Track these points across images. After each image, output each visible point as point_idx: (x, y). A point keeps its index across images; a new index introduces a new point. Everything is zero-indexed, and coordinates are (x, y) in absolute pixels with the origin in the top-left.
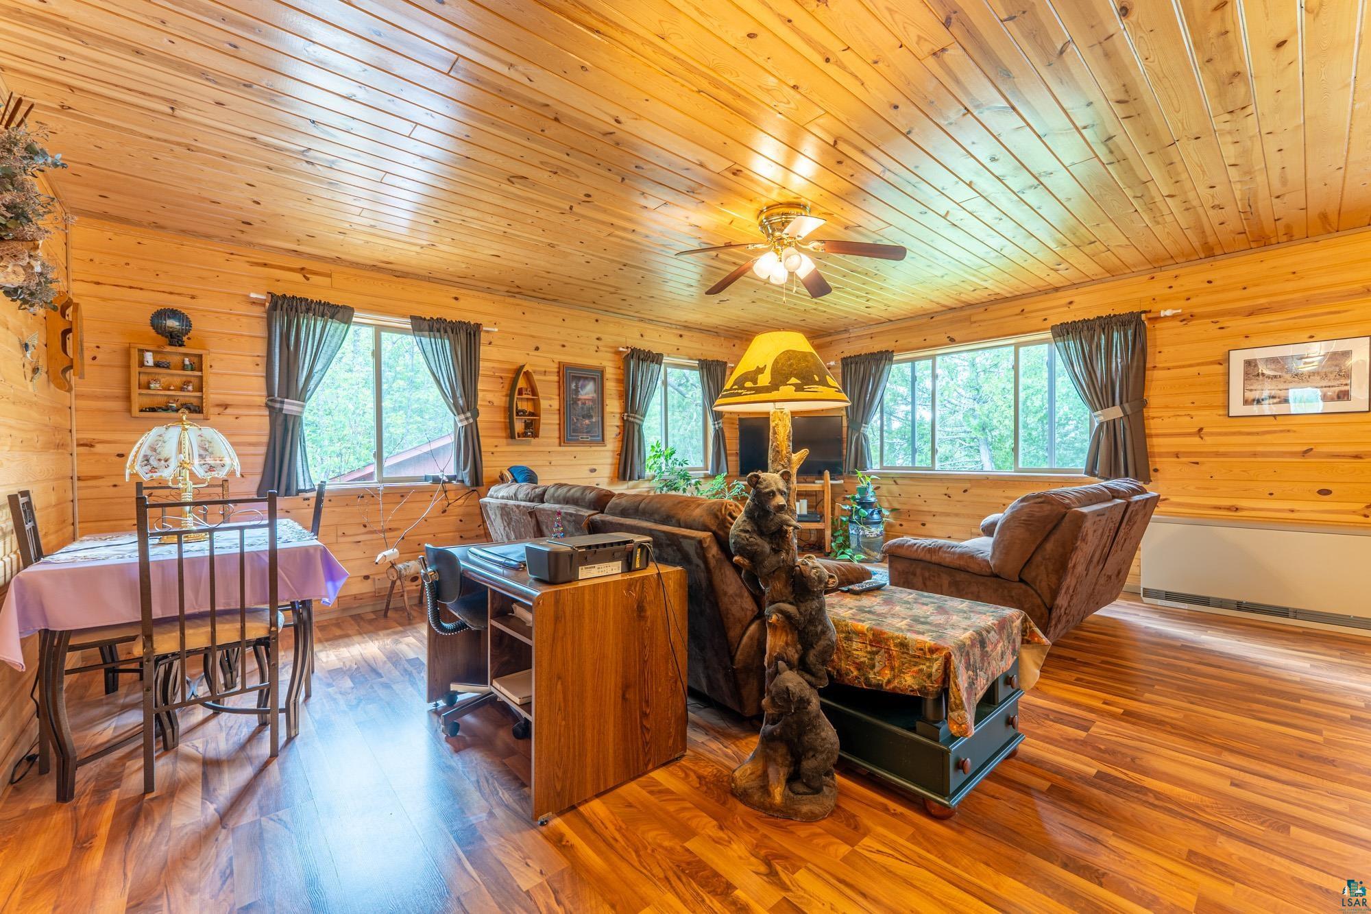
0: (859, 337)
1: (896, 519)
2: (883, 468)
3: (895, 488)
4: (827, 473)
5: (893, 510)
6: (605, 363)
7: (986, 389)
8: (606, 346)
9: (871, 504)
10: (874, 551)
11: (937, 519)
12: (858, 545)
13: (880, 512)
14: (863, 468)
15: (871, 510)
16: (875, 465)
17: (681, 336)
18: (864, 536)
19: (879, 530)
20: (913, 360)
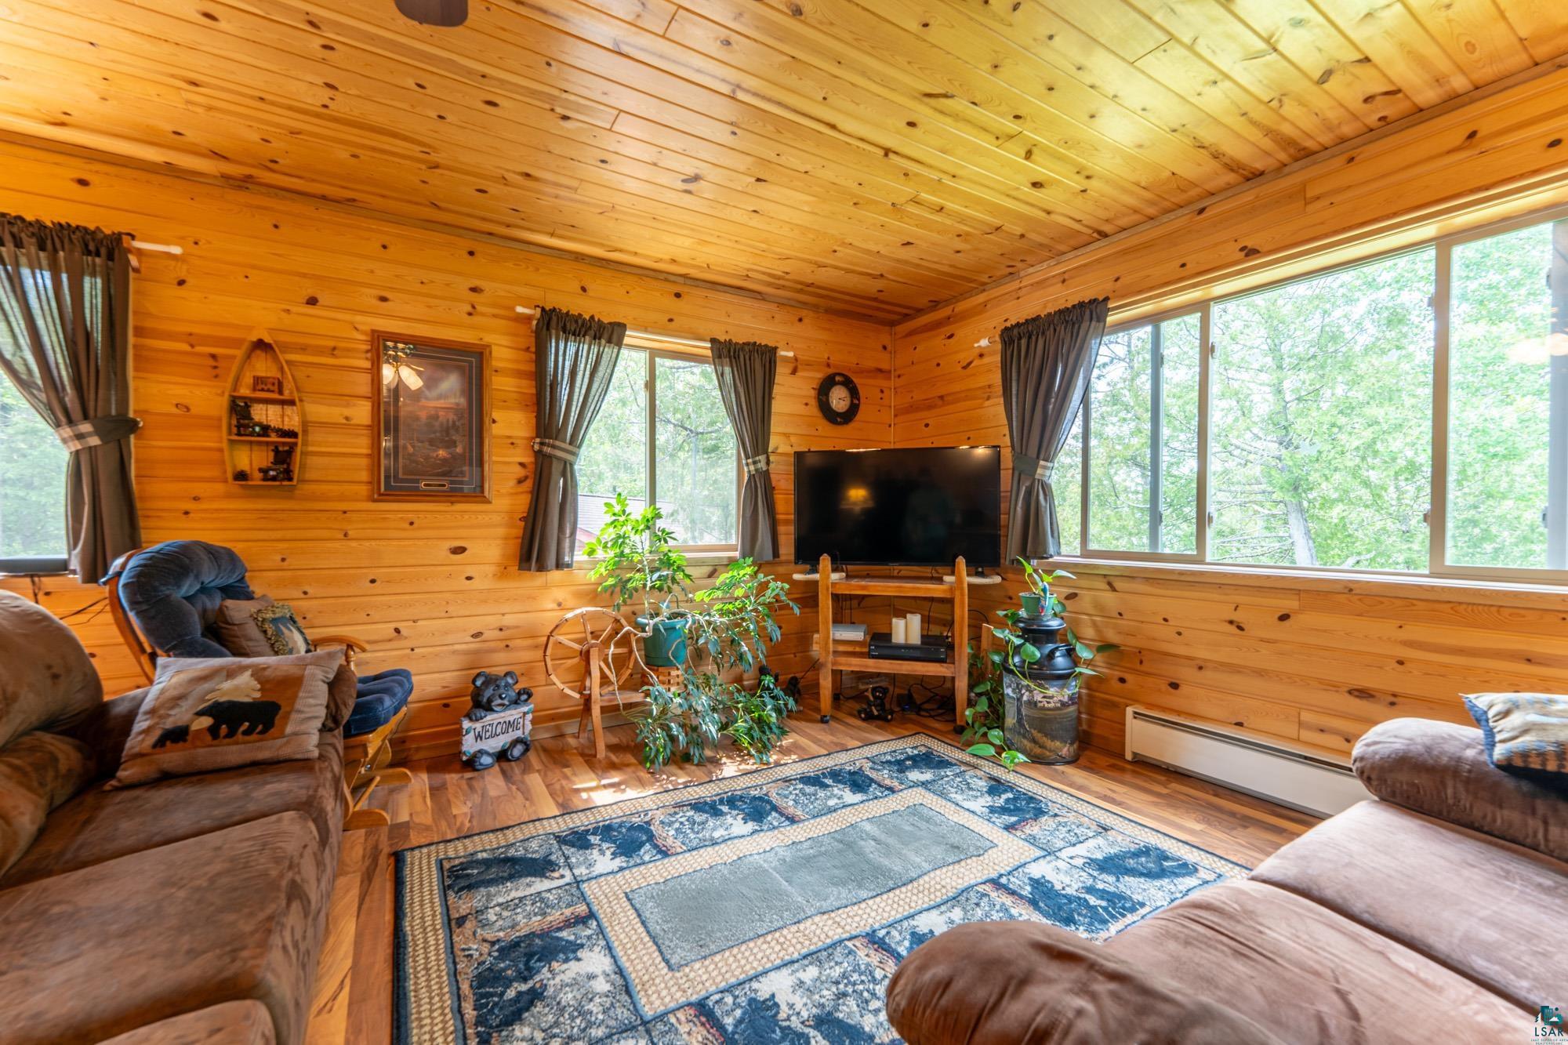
0: (1040, 284)
1: (1110, 665)
2: (1086, 553)
3: (1108, 597)
4: (961, 562)
5: (1105, 647)
6: (488, 338)
7: (1300, 425)
8: (494, 305)
9: (1050, 635)
10: (1053, 738)
11: (1208, 675)
12: (1020, 721)
13: (1070, 652)
14: (1040, 553)
15: (1051, 646)
16: (1067, 546)
17: (678, 295)
18: (1032, 704)
19: (1067, 692)
20: (1155, 319)
